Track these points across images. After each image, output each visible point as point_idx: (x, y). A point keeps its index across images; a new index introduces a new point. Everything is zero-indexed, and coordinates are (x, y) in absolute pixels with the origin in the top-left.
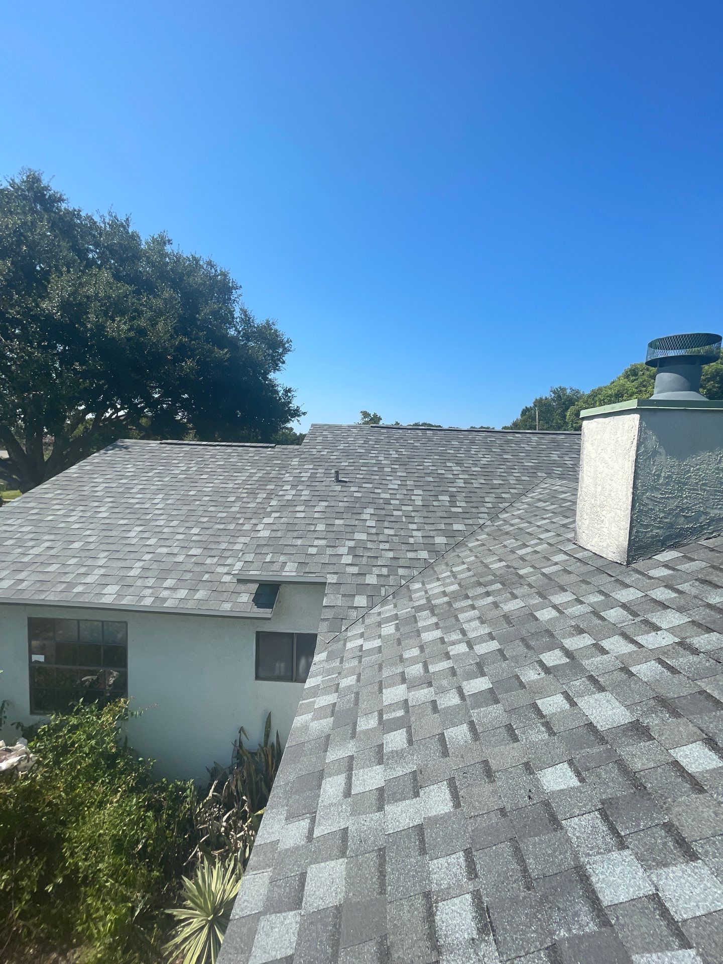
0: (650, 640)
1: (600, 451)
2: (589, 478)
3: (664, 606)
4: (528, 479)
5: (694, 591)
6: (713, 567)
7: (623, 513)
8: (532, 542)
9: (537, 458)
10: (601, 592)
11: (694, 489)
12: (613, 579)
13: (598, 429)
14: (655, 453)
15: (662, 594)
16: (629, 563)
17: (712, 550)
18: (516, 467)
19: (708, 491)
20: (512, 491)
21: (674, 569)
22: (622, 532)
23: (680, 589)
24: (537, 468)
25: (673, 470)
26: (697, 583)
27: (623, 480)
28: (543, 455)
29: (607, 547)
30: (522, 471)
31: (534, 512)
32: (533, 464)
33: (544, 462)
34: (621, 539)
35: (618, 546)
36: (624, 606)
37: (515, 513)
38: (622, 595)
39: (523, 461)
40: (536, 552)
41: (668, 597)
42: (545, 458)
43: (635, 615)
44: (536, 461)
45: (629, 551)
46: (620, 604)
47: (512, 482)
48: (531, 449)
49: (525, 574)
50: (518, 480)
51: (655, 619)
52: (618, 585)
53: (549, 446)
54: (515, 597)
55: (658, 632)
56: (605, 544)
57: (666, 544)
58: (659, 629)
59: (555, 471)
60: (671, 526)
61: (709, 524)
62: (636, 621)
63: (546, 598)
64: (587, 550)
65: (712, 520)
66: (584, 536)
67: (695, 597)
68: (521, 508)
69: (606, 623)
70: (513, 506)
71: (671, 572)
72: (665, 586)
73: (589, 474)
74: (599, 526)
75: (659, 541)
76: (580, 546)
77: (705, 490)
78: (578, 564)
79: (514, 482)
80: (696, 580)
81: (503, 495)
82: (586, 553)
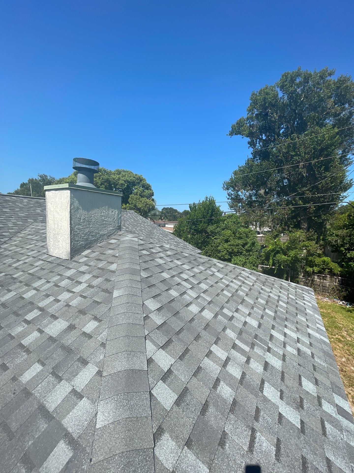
0: (78, 289)
1: (55, 207)
2: (51, 221)
3: (84, 273)
4: (21, 223)
5: (94, 264)
6: (101, 253)
7: (67, 236)
8: (23, 258)
9: (27, 211)
10: (59, 275)
11: (94, 224)
12: (65, 267)
13: (53, 196)
14: (78, 209)
15: (83, 268)
16: (71, 258)
17: (101, 247)
18: (13, 217)
19: (99, 224)
20: (10, 230)
21: (88, 257)
22: (67, 245)
23: (90, 264)
24: (28, 217)
25: (86, 216)
26: (95, 261)
27: (66, 221)
28: (31, 210)
29: (62, 253)
30: (17, 219)
31: (25, 241)
32: (25, 215)
33: (32, 214)
34: (67, 248)
35: (66, 252)
36: (69, 278)
37: (12, 244)
38: (68, 273)
39: (17, 213)
40: (25, 263)
41: (85, 269)
42: (33, 212)
43: (72, 280)
44: (27, 213)
45: (71, 253)
46: (67, 277)
47: (10, 225)
48: (23, 206)
49: (18, 276)
50: (14, 224)
51: (80, 280)
52: (67, 269)
53: (35, 205)
54: (9, 291)
55: (81, 284)
56: (61, 252)
57: (86, 248)
58: (82, 283)
59: (39, 219)
60: (87, 239)
61: (100, 237)
62: (73, 283)
63: (30, 286)
64: (53, 256)
65: (101, 235)
66: (51, 250)
67: (95, 266)
68: (17, 240)
69: (60, 288)
70: (11, 240)
71: (87, 259)
72: (85, 265)
73: (51, 219)
74: (58, 244)
75: (83, 247)
76: (50, 255)
77: (97, 224)
78: (49, 264)
79: (12, 225)
80: (95, 260)
81: (4, 234)
82: (53, 258)
